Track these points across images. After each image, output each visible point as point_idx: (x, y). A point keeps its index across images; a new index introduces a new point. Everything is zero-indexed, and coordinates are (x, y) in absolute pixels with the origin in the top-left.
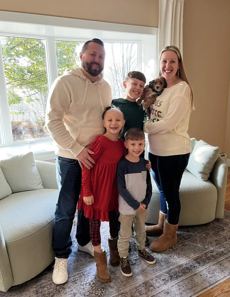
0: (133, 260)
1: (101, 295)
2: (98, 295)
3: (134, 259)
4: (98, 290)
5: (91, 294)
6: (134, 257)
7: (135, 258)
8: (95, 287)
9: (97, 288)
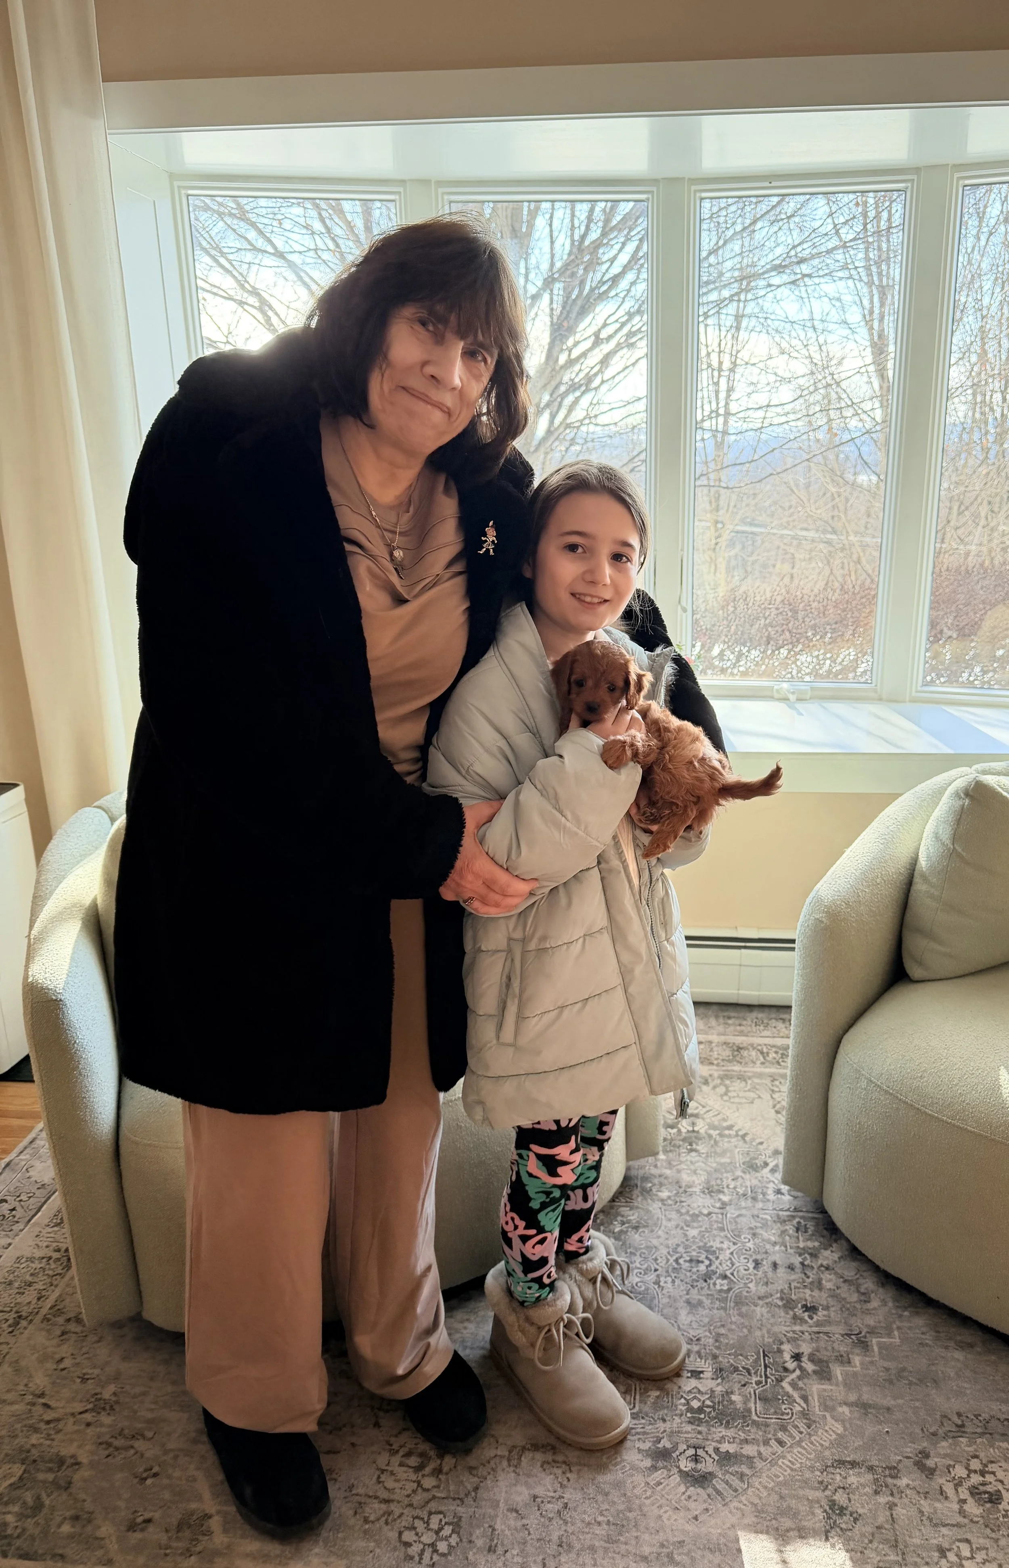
0: (716, 1450)
1: (417, 1558)
2: (408, 1545)
3: (725, 1447)
4: (428, 1523)
5: (387, 1523)
6: (730, 1433)
7: (732, 1448)
8: (427, 1496)
9: (433, 1506)
